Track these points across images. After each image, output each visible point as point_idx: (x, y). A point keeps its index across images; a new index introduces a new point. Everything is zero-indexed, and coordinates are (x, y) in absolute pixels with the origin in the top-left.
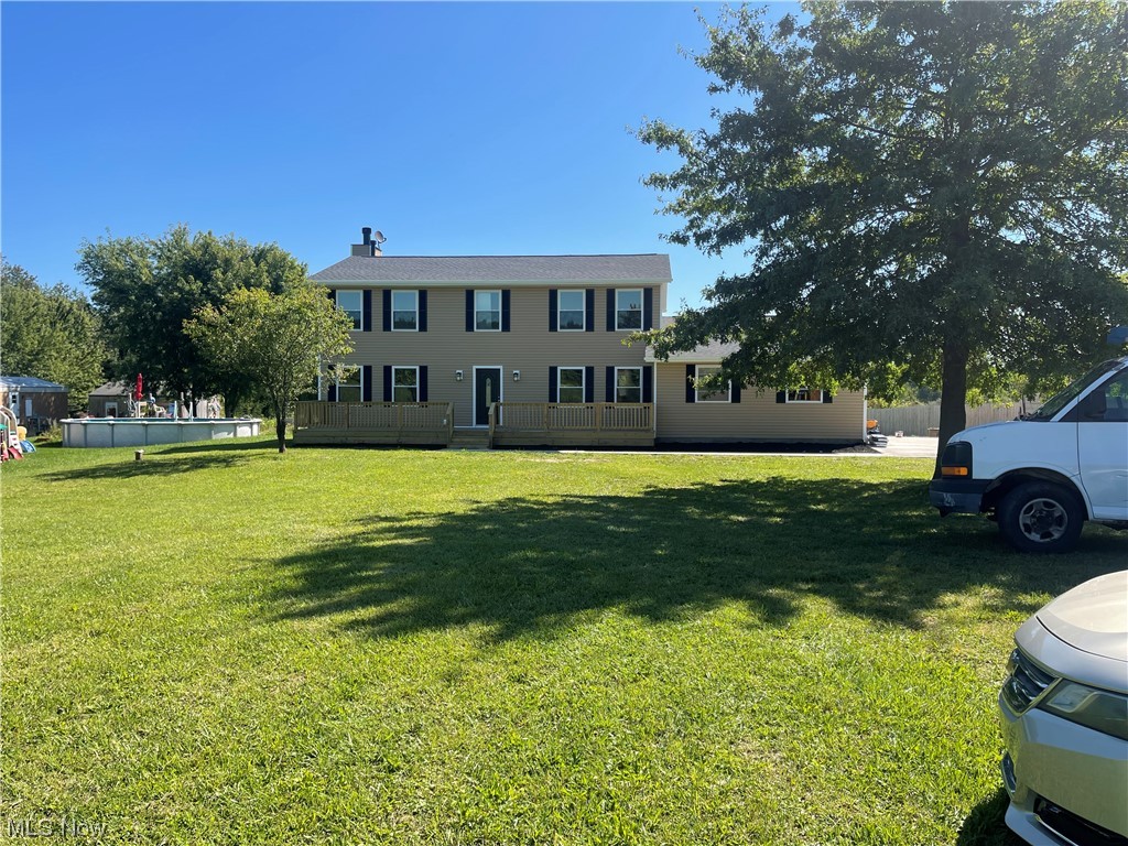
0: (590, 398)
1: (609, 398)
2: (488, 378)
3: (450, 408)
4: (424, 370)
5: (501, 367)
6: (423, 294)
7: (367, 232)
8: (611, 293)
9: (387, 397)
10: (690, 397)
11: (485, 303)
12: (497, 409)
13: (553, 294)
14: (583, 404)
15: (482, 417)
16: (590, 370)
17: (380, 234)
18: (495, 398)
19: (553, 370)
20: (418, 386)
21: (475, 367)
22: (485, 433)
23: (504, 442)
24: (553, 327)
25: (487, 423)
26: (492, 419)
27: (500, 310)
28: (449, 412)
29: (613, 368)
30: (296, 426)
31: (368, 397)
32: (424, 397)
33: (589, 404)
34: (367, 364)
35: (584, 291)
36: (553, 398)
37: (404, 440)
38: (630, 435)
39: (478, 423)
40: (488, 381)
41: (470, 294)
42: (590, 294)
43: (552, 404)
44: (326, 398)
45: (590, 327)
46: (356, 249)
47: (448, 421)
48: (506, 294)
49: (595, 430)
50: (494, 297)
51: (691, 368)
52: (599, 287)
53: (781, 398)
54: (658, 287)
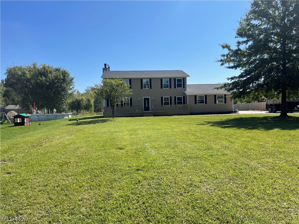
1: (175, 104)
5: (150, 97)
6: (130, 80)
7: (105, 65)
8: (175, 79)
9: (122, 105)
10: (196, 103)
11: (144, 81)
13: (161, 80)
14: (169, 106)
16: (171, 98)
18: (148, 105)
19: (162, 98)
20: (130, 102)
21: (143, 98)
22: (151, 113)
24: (162, 88)
27: (149, 84)
29: (176, 97)
32: (131, 105)
33: (171, 105)
36: (162, 104)
37: (131, 115)
39: (144, 111)
40: (147, 101)
42: (170, 79)
43: (162, 106)
45: (170, 87)
48: (150, 80)
49: (176, 111)
50: (147, 81)
51: (196, 96)
52: (172, 78)
53: (215, 102)
54: (186, 78)
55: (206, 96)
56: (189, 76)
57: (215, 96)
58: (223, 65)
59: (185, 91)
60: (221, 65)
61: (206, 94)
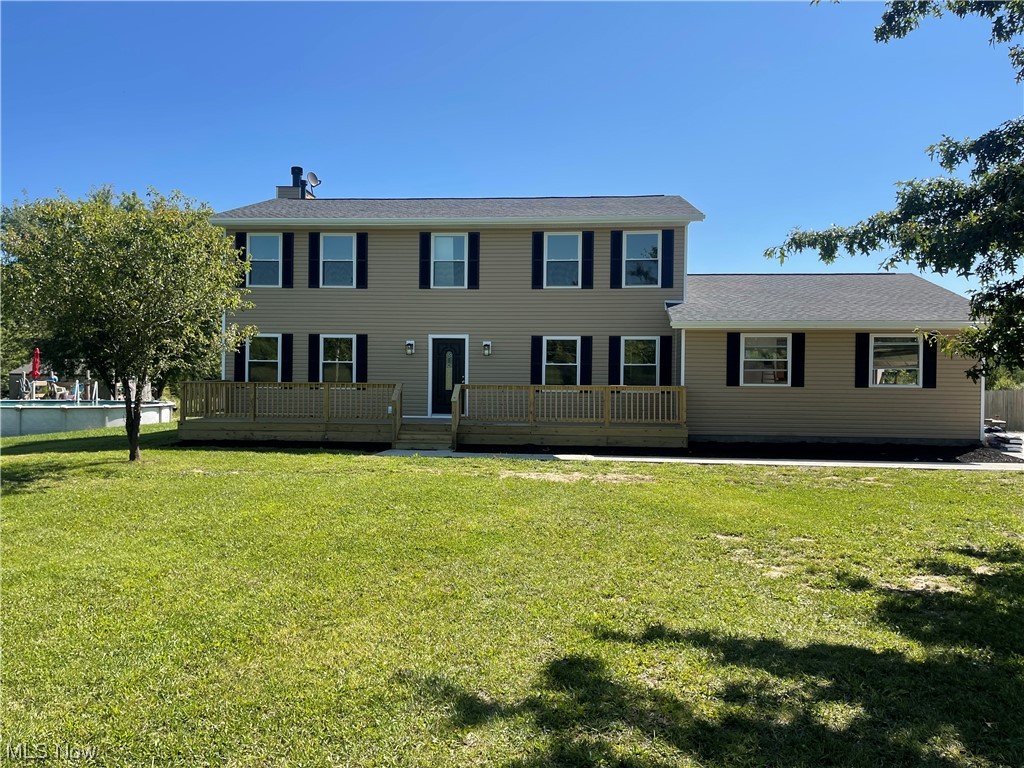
0: (587, 379)
1: (614, 378)
2: (448, 352)
3: (397, 391)
4: (362, 340)
5: (466, 337)
6: (363, 239)
7: (297, 172)
8: (616, 237)
9: (313, 376)
10: (732, 379)
11: (443, 250)
12: (463, 392)
13: (538, 238)
15: (442, 402)
16: (586, 341)
17: (314, 177)
18: (458, 377)
19: (536, 341)
20: (354, 362)
21: (431, 337)
22: (447, 428)
23: (473, 440)
24: (537, 282)
25: (449, 411)
26: (456, 407)
27: (466, 261)
28: (395, 397)
29: (618, 339)
30: (183, 417)
31: (287, 375)
32: (362, 376)
34: (287, 332)
35: (580, 235)
36: (536, 378)
37: (332, 436)
38: (654, 432)
39: (434, 411)
40: (449, 355)
41: (425, 239)
42: (588, 238)
43: (537, 387)
44: (232, 376)
45: (588, 282)
46: (283, 191)
47: (394, 410)
48: (474, 239)
49: (602, 425)
50: (458, 242)
51: (733, 338)
52: (602, 229)
53: (862, 379)
54: (682, 229)
55: (799, 338)
56: (700, 217)
57: (862, 339)
58: (901, 31)
59: (669, 305)
60: (881, 34)
61: (799, 326)
